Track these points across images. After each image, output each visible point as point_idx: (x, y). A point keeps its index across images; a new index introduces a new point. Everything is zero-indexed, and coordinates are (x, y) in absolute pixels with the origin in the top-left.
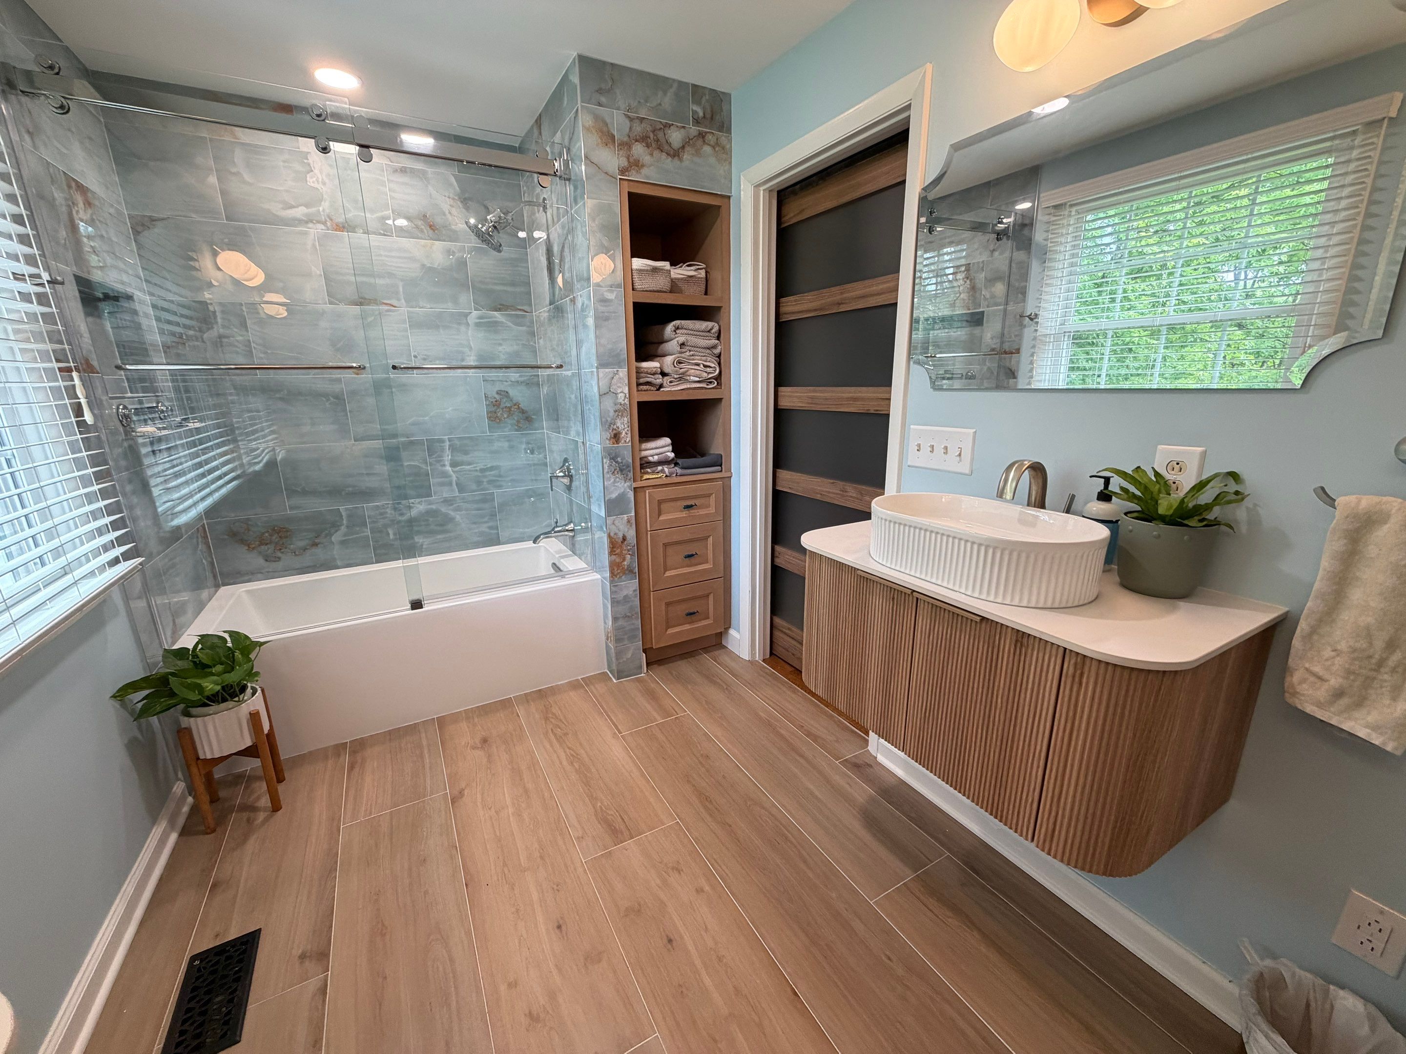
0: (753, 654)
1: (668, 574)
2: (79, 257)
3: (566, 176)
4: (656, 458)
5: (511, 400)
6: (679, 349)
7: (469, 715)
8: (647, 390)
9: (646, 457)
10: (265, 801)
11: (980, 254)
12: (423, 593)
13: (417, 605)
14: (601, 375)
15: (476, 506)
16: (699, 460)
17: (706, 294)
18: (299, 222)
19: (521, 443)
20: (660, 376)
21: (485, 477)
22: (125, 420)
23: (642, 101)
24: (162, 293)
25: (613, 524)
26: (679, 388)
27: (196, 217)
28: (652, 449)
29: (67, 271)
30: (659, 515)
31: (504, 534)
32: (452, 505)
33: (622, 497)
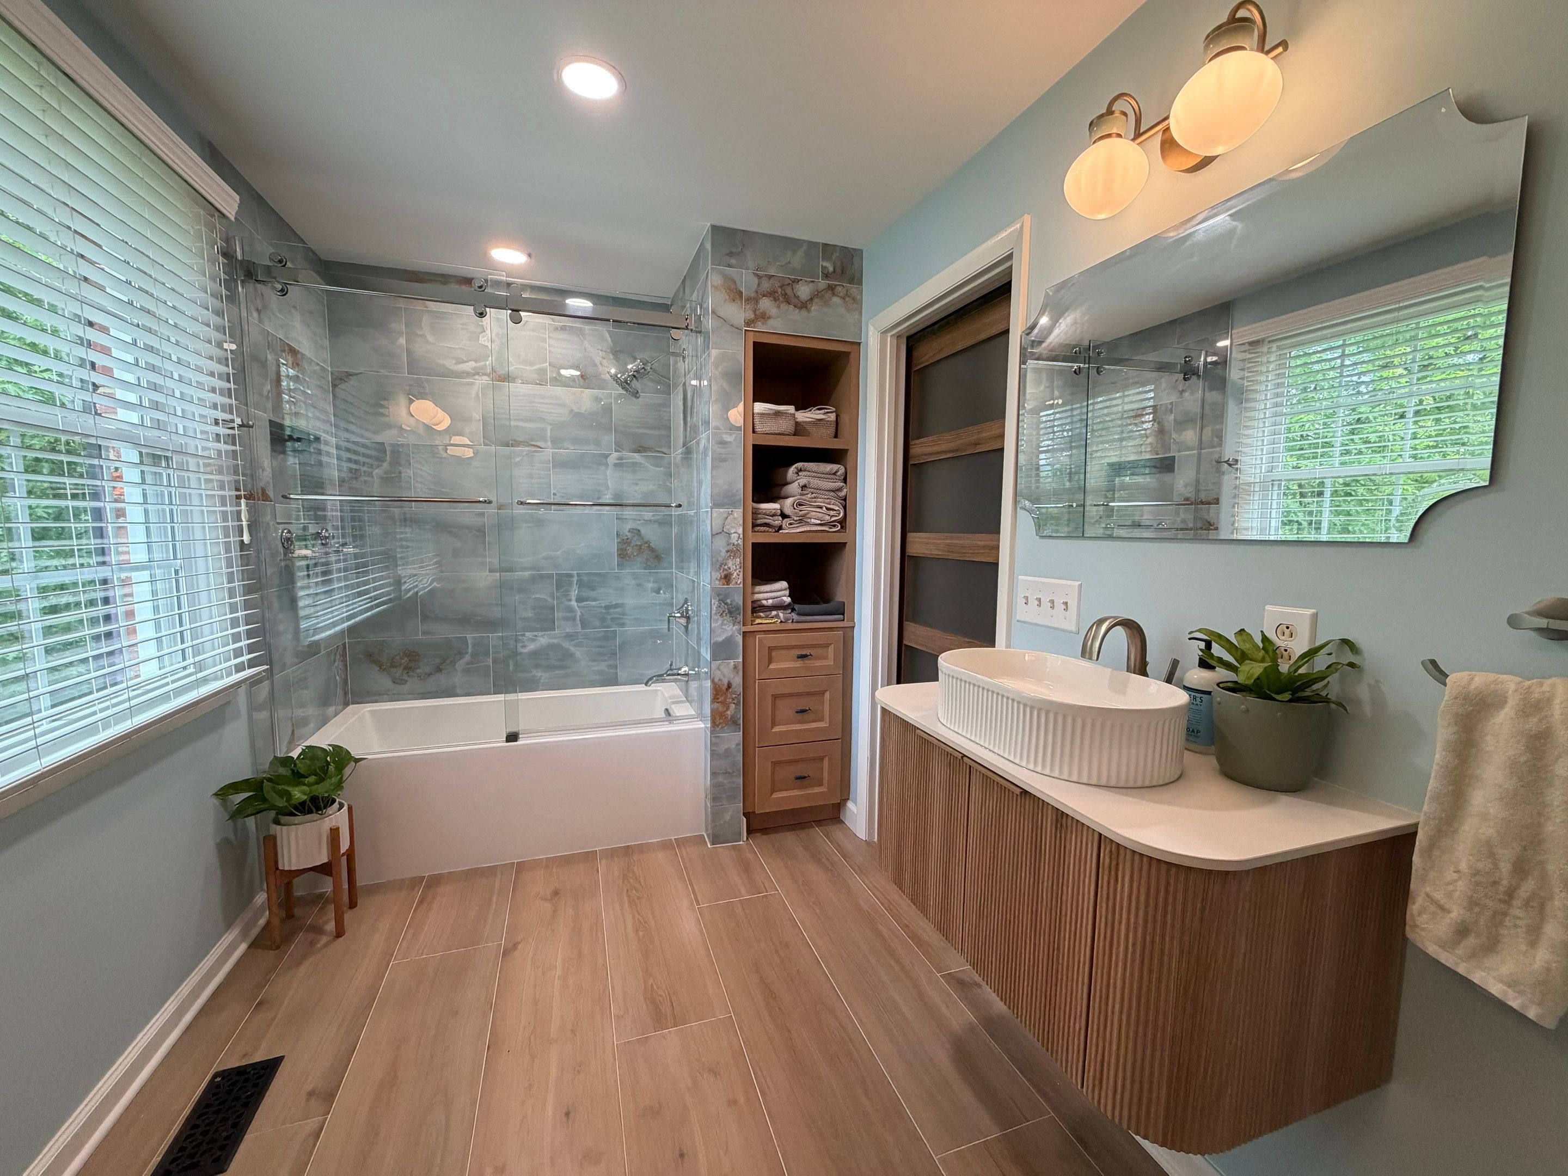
0: (870, 833)
1: (777, 729)
2: (278, 406)
3: (697, 330)
4: (770, 601)
5: (643, 539)
6: (800, 491)
7: (550, 863)
8: (764, 532)
9: (760, 600)
10: (331, 926)
11: (1168, 394)
12: (520, 727)
13: (512, 737)
14: (715, 515)
15: (596, 643)
16: (823, 607)
17: (836, 436)
18: (468, 374)
19: (649, 581)
20: (780, 518)
21: (608, 613)
22: (287, 544)
23: (771, 260)
24: (348, 436)
25: (718, 669)
26: (798, 530)
27: (384, 372)
28: (767, 592)
29: (262, 417)
30: (770, 662)
31: (622, 675)
32: (573, 640)
33: (729, 642)
